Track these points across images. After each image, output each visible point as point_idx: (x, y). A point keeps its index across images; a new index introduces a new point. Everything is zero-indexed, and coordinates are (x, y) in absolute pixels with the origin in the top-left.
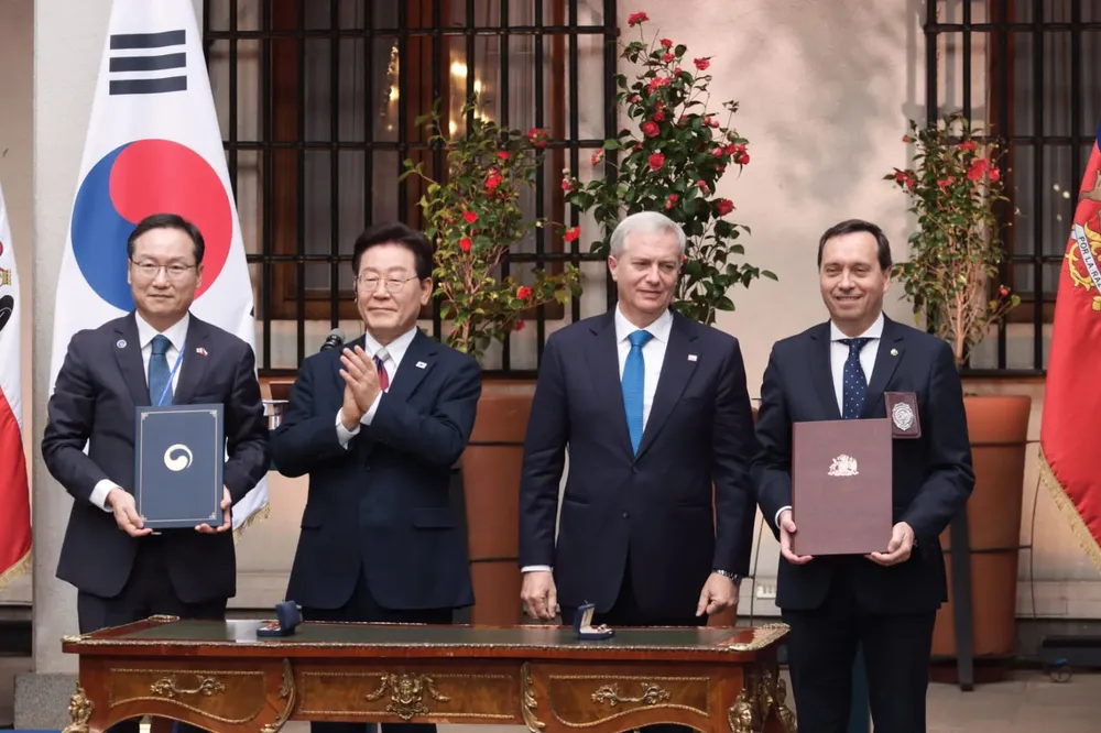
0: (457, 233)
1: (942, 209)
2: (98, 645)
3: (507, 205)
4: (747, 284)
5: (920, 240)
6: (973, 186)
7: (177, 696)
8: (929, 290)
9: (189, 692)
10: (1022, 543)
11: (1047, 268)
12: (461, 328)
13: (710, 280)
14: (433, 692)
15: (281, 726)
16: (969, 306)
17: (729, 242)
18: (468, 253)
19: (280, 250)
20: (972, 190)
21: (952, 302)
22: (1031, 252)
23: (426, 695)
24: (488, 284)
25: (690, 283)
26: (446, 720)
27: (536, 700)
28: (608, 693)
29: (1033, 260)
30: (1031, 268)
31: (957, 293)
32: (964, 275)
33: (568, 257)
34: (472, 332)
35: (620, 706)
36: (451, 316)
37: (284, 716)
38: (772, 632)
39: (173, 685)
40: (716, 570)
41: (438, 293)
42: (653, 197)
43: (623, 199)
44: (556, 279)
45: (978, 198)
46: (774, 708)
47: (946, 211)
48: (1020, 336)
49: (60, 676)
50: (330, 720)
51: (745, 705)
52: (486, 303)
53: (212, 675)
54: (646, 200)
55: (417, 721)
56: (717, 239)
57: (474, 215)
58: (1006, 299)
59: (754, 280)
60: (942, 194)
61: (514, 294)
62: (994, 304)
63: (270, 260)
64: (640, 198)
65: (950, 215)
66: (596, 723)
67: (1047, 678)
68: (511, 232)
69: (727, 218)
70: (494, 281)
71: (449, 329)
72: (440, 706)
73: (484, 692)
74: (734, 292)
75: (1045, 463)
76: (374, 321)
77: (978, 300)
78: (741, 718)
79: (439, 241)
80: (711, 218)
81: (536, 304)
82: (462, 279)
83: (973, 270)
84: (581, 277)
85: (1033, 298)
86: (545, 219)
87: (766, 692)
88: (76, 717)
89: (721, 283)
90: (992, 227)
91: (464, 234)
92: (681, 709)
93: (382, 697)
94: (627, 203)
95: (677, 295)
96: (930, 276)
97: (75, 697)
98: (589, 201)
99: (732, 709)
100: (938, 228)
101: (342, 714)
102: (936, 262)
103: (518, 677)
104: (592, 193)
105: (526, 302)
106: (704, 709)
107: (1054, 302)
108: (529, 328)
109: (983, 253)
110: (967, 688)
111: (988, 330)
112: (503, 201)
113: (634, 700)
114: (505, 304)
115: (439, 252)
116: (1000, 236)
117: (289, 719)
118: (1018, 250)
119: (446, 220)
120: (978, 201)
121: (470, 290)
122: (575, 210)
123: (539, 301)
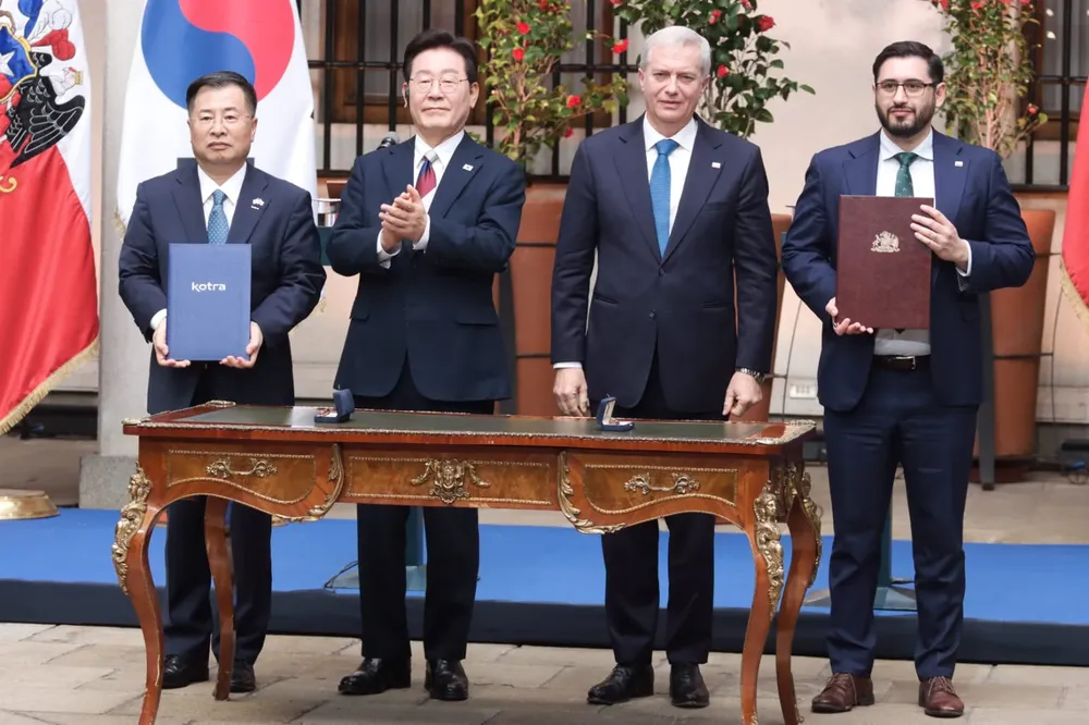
0: (510, 44)
1: (974, 29)
2: (157, 427)
3: (559, 17)
4: (785, 97)
5: (953, 59)
6: (1004, 8)
7: (231, 477)
8: (960, 107)
9: (242, 473)
10: (1044, 350)
11: (1074, 89)
12: (513, 134)
13: (751, 92)
14: (474, 478)
15: (330, 507)
16: (999, 123)
17: (769, 56)
18: (521, 63)
19: (341, 56)
20: (1004, 13)
21: (982, 119)
22: (1059, 72)
23: (467, 480)
24: (539, 92)
25: (731, 96)
26: (486, 505)
27: (572, 487)
28: (641, 481)
29: (1060, 80)
30: (1059, 88)
31: (987, 111)
32: (993, 93)
33: (617, 69)
34: (523, 138)
35: (651, 494)
36: (504, 122)
37: (332, 497)
38: (798, 427)
39: (227, 467)
40: (739, 368)
41: (490, 100)
42: (698, 12)
43: (669, 14)
44: (604, 89)
45: (1009, 20)
46: (798, 501)
47: (978, 32)
48: (1046, 152)
49: (123, 459)
50: (376, 502)
51: (770, 496)
52: (537, 111)
53: (266, 458)
54: (691, 15)
55: (457, 505)
56: (758, 53)
57: (526, 27)
58: (1034, 117)
59: (792, 94)
60: (974, 15)
61: (563, 102)
62: (1022, 122)
63: (332, 66)
64: (685, 13)
65: (983, 35)
66: (627, 510)
67: (1065, 479)
68: (562, 43)
69: (768, 34)
70: (544, 90)
71: (501, 134)
72: (482, 491)
73: (522, 479)
74: (773, 104)
75: (1066, 275)
76: (427, 120)
77: (1008, 118)
78: (766, 509)
79: (493, 50)
80: (753, 33)
81: (585, 113)
82: (514, 87)
83: (1003, 89)
84: (628, 88)
85: (1059, 117)
86: (595, 31)
87: (791, 484)
88: (135, 496)
89: (760, 96)
90: (1022, 48)
91: (517, 45)
92: (710, 498)
93: (425, 481)
94: (672, 18)
95: (719, 108)
96: (962, 93)
97: (135, 477)
98: (636, 15)
99: (758, 500)
100: (970, 48)
101: (387, 497)
102: (968, 81)
103: (554, 464)
104: (640, 7)
105: (575, 111)
106: (731, 499)
107: (1078, 121)
108: (578, 135)
109: (1013, 73)
110: (988, 487)
111: (1016, 146)
112: (555, 14)
113: (665, 489)
114: (555, 112)
115: (492, 61)
116: (1030, 57)
117: (337, 501)
118: (1047, 70)
119: (501, 31)
120: (1007, 23)
121: (521, 98)
122: (624, 24)
123: (588, 110)
